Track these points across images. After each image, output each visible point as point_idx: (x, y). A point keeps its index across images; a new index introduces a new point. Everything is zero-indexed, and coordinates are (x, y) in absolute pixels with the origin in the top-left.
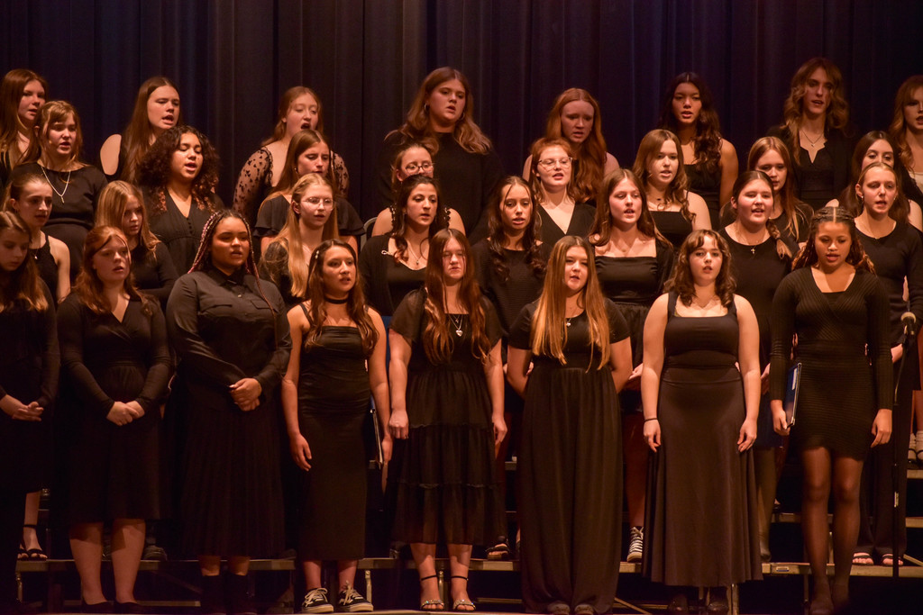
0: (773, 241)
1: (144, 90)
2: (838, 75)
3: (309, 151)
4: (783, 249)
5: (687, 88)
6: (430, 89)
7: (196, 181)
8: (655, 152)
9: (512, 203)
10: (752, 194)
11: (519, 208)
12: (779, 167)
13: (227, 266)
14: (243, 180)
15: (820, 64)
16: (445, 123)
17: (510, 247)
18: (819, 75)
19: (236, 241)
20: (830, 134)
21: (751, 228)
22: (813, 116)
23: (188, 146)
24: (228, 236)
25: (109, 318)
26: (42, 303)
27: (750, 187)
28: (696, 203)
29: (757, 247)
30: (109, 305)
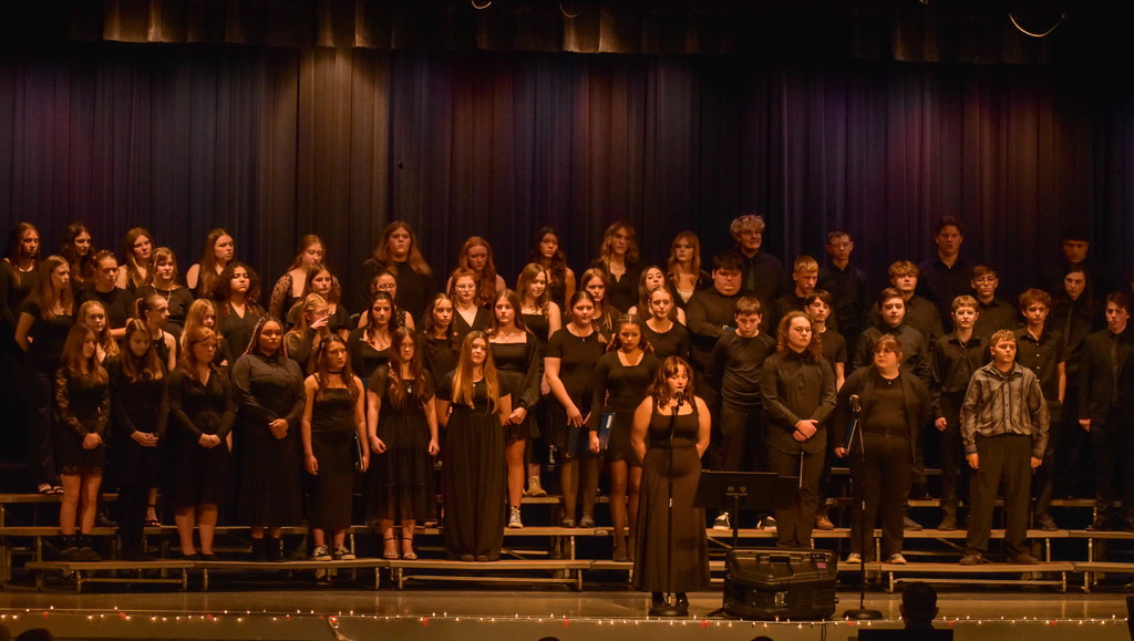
0: (595, 333)
1: (211, 236)
2: (633, 232)
3: (317, 277)
4: (601, 338)
5: (549, 236)
6: (387, 236)
7: (247, 294)
8: (532, 277)
9: (441, 310)
10: (581, 308)
11: (446, 313)
12: (600, 287)
13: (268, 350)
14: (275, 293)
15: (622, 225)
16: (399, 255)
17: (439, 337)
18: (622, 231)
19: (274, 336)
20: (628, 264)
21: (581, 326)
22: (617, 255)
23: (239, 275)
24: (269, 333)
25: (198, 383)
26: (159, 375)
27: (579, 304)
28: (554, 310)
29: (586, 338)
30: (197, 376)
